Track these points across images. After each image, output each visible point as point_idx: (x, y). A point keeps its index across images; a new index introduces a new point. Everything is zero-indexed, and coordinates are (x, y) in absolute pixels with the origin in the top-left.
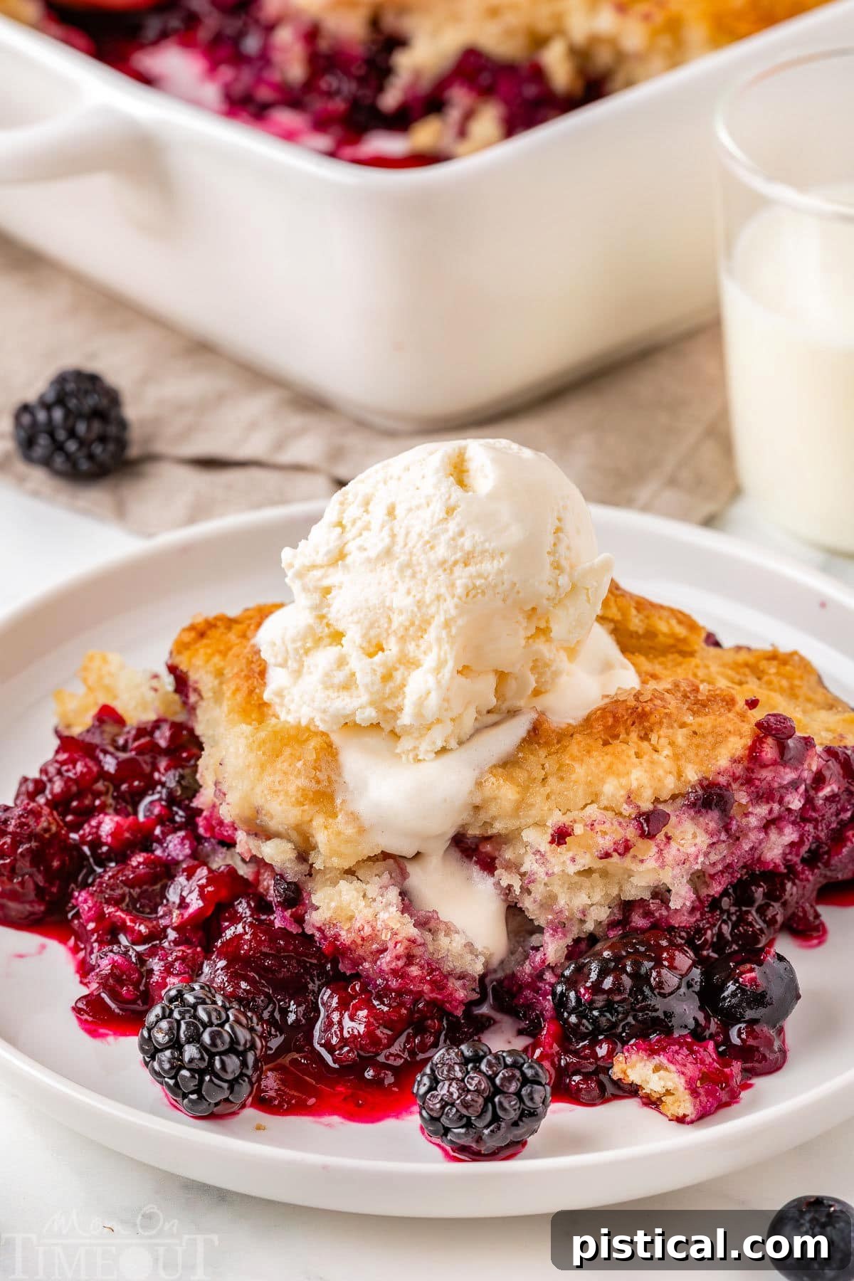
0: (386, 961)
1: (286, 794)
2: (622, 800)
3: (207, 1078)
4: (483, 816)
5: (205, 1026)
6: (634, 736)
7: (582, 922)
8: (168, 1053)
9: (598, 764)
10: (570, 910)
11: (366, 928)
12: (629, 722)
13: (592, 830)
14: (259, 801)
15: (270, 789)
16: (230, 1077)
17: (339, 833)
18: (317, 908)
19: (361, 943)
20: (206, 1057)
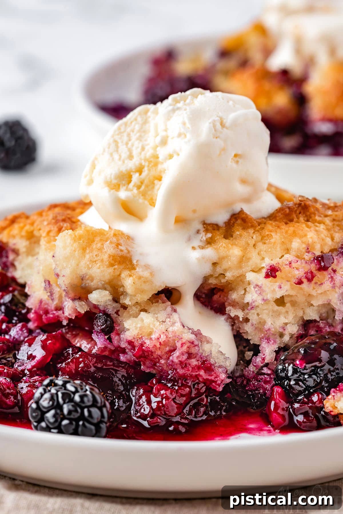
0: (175, 357)
1: (102, 261)
2: (304, 251)
3: (81, 423)
4: (219, 270)
5: (74, 393)
6: (302, 219)
7: (281, 335)
8: (52, 412)
9: (286, 232)
10: (275, 328)
11: (162, 336)
12: (298, 212)
13: (290, 267)
14: (83, 271)
15: (91, 261)
16: (95, 421)
17: (140, 278)
18: (128, 330)
19: (159, 346)
20: (79, 410)
